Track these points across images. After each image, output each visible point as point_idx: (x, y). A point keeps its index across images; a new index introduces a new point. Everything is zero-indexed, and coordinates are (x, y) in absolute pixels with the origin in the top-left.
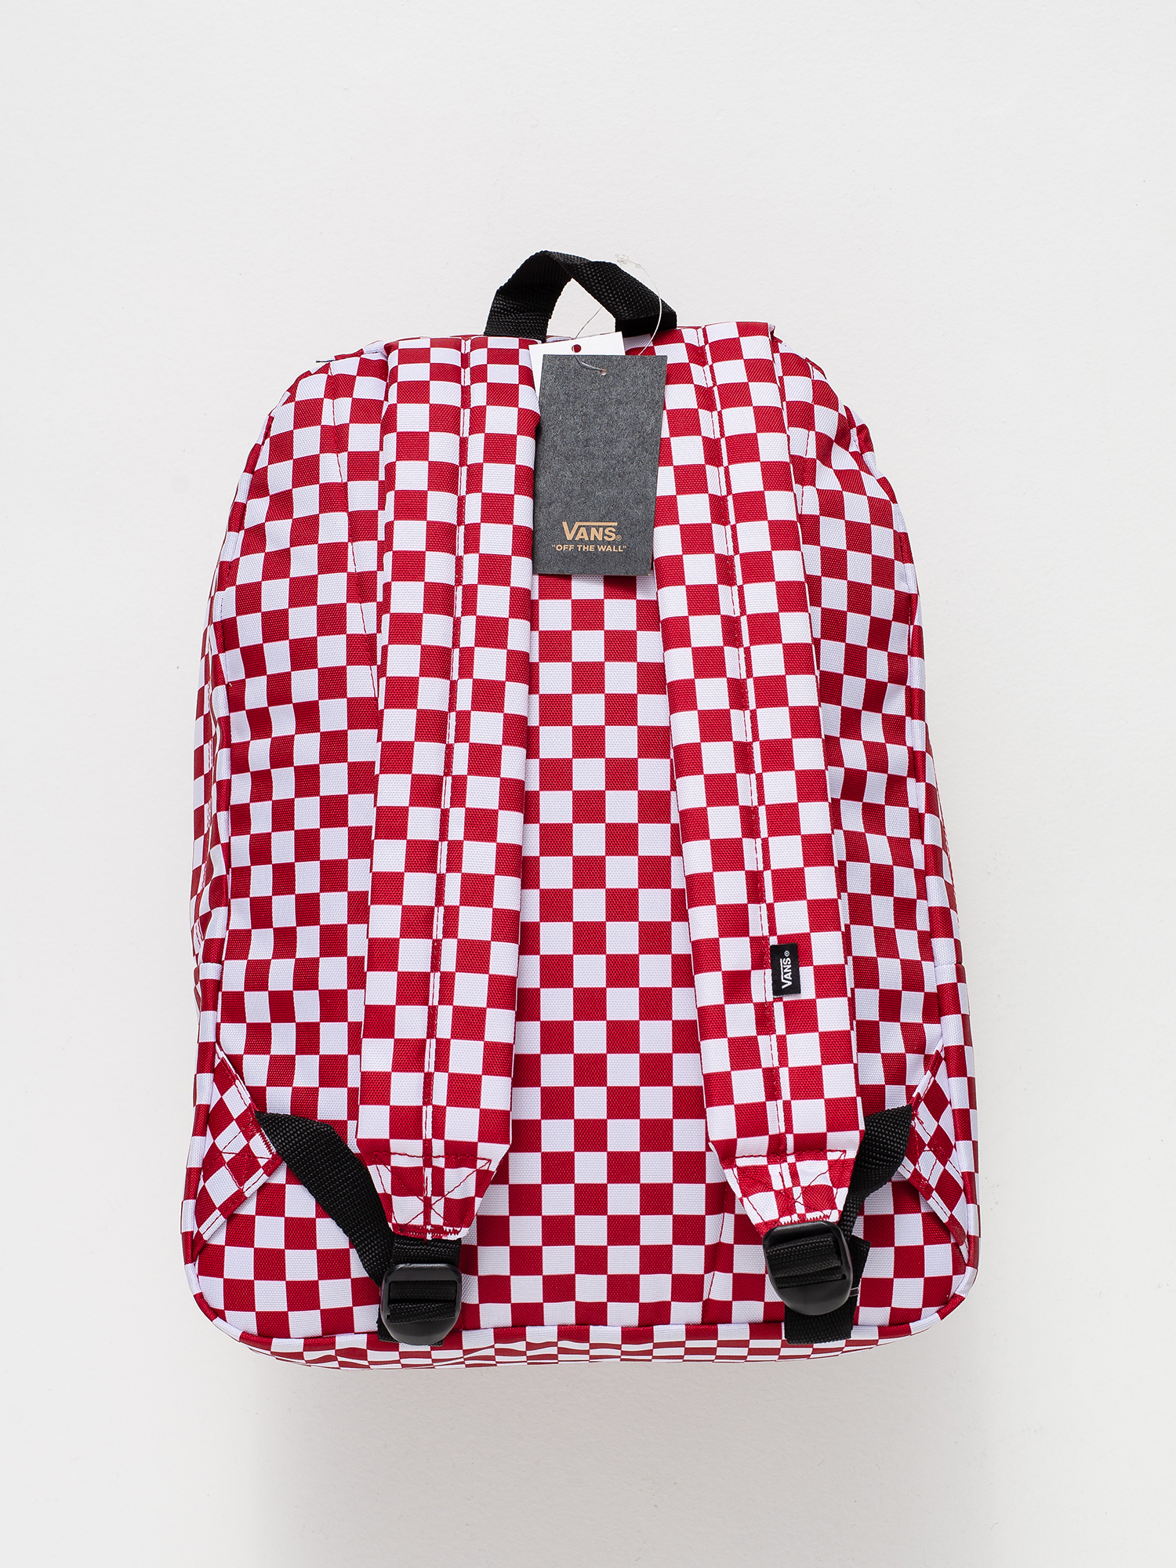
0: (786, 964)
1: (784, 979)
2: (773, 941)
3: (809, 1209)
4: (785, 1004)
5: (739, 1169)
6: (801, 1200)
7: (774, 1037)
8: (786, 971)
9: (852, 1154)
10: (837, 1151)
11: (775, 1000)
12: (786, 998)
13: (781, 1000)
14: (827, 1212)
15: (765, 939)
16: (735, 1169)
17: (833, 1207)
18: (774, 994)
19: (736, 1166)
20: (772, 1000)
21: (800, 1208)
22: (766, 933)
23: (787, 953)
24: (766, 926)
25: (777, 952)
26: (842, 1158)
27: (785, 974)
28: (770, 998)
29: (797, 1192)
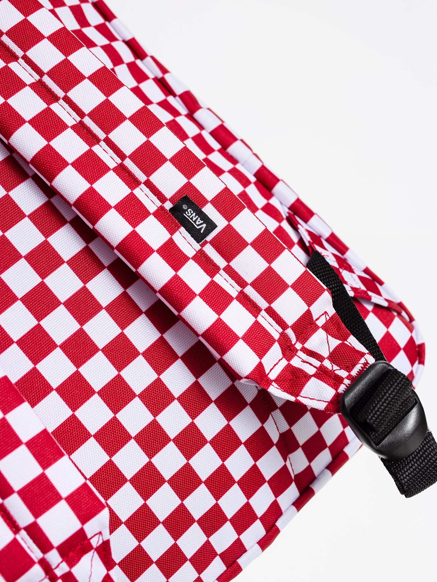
0: (190, 214)
1: (198, 225)
2: (168, 206)
3: (349, 369)
4: (212, 243)
5: (276, 381)
6: (335, 367)
7: (222, 272)
8: (194, 219)
9: (332, 311)
10: (320, 316)
11: (202, 246)
12: (209, 238)
13: (206, 242)
14: (363, 361)
15: (162, 208)
16: (273, 383)
17: (363, 355)
18: (198, 242)
19: (272, 381)
20: (200, 247)
21: (343, 373)
22: (159, 204)
23: (185, 207)
24: (155, 198)
25: (177, 210)
26: (328, 318)
27: (195, 222)
28: (198, 247)
29: (327, 364)
